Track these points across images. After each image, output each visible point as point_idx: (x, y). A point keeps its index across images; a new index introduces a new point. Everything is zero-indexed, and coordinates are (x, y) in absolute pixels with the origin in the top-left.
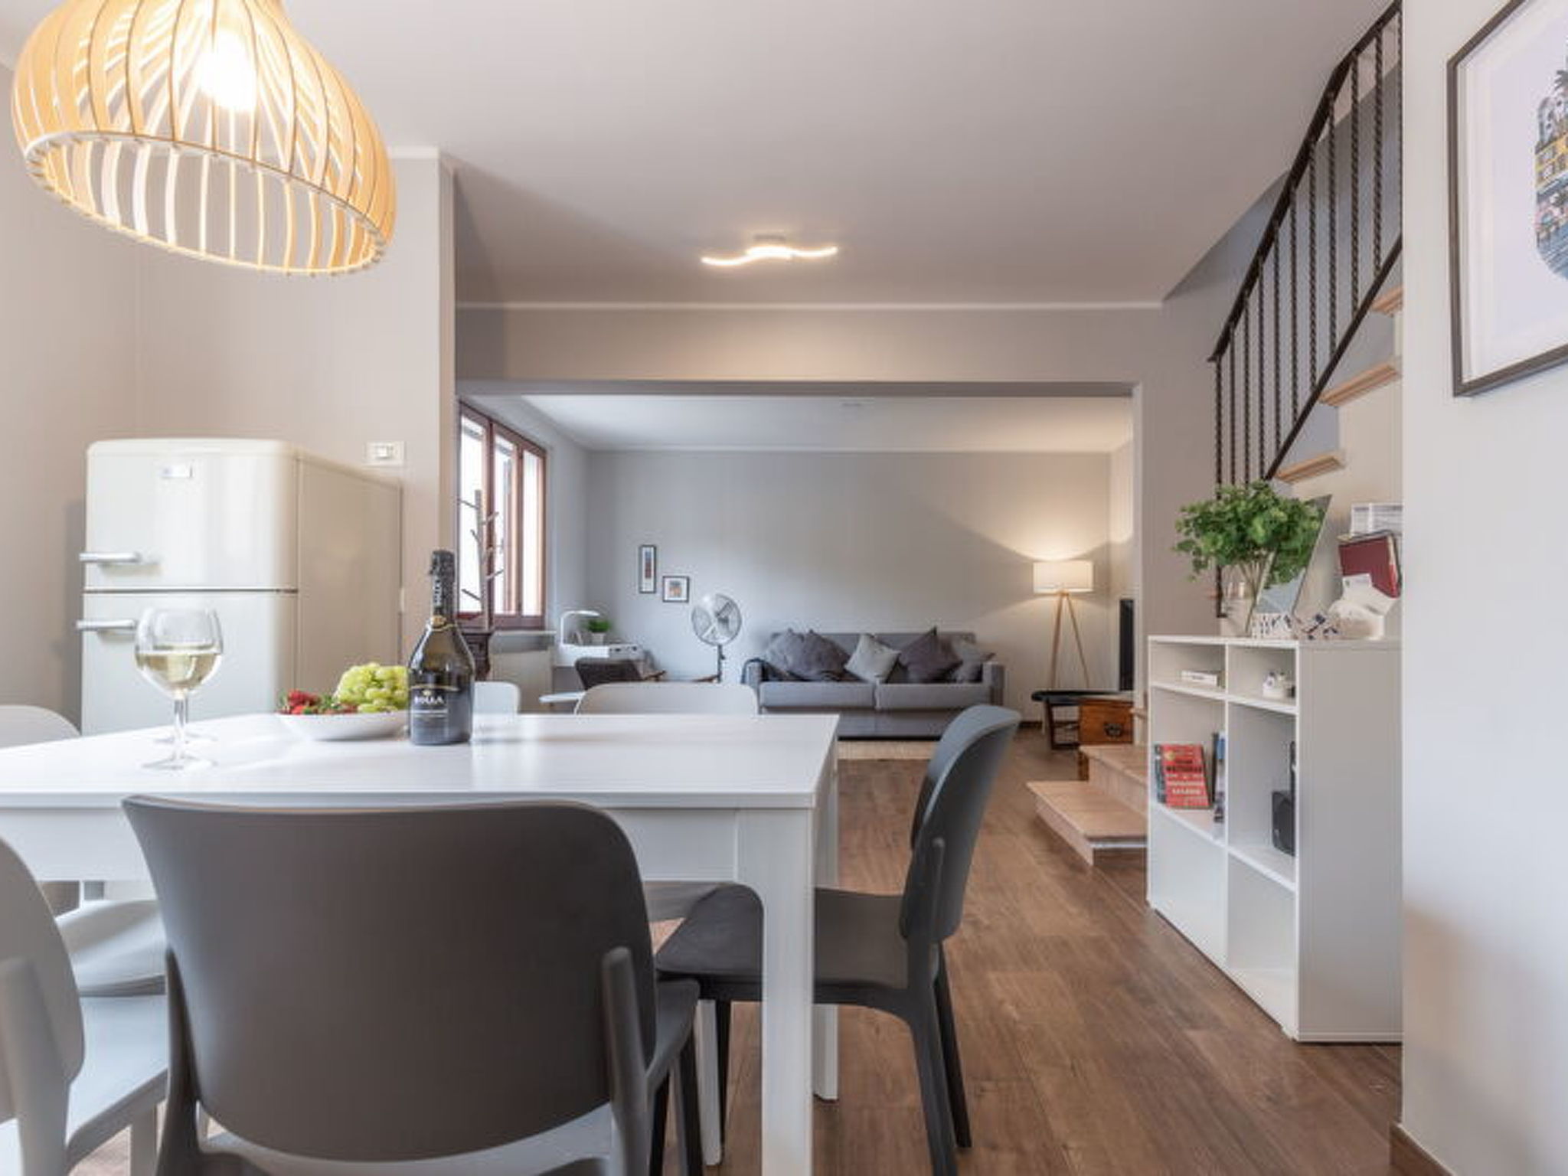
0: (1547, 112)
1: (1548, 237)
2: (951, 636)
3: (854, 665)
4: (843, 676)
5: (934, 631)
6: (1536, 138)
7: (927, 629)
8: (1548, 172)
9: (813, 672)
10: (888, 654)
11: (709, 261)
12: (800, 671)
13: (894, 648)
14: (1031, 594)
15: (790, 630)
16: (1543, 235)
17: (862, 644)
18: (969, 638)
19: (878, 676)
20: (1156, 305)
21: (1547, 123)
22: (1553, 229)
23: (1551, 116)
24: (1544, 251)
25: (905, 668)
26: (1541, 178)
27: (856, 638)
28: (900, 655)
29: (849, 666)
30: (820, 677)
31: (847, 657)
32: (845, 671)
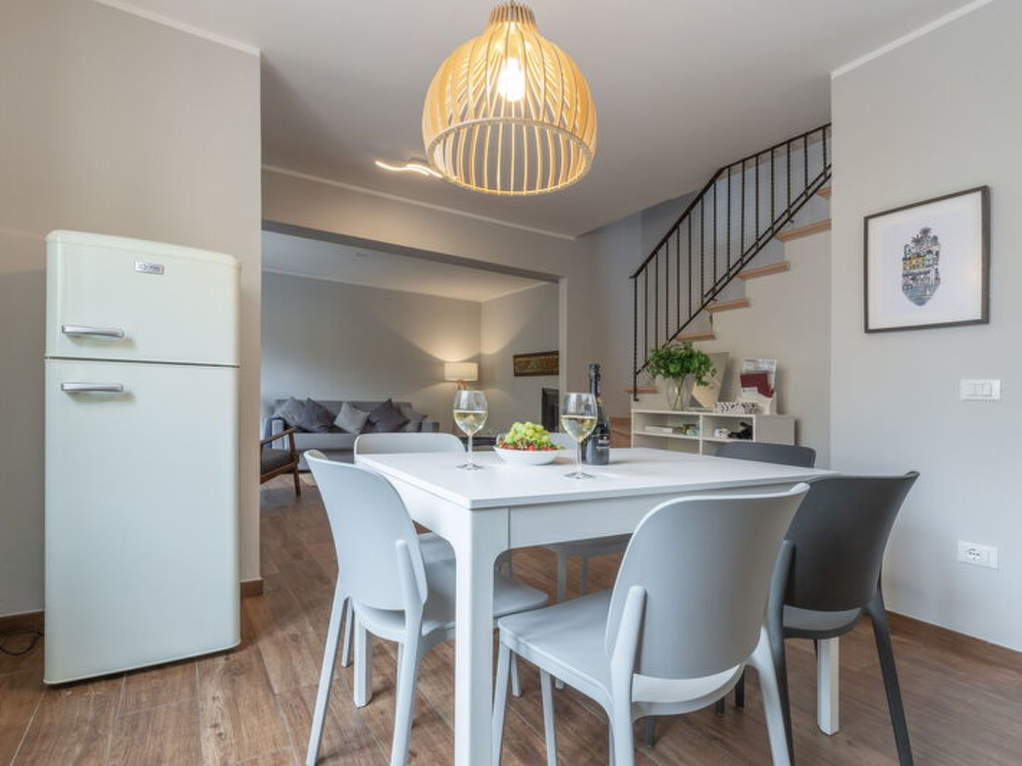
0: (908, 249)
1: (907, 289)
2: (399, 404)
3: (340, 421)
4: (333, 429)
5: (390, 401)
6: (903, 256)
7: (386, 400)
8: (908, 268)
9: (315, 427)
10: (363, 415)
11: (380, 164)
12: (305, 425)
13: (366, 411)
14: (443, 380)
15: (293, 398)
16: (905, 288)
17: (344, 408)
18: (409, 405)
19: (357, 429)
20: (571, 238)
21: (908, 252)
22: (910, 287)
23: (909, 251)
24: (906, 293)
25: (373, 424)
26: (905, 269)
27: (339, 404)
28: (370, 415)
29: (337, 423)
30: (320, 430)
31: (334, 418)
32: (335, 426)
